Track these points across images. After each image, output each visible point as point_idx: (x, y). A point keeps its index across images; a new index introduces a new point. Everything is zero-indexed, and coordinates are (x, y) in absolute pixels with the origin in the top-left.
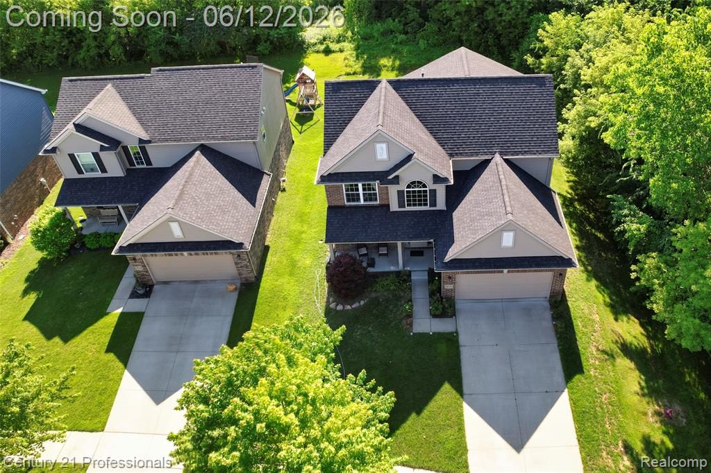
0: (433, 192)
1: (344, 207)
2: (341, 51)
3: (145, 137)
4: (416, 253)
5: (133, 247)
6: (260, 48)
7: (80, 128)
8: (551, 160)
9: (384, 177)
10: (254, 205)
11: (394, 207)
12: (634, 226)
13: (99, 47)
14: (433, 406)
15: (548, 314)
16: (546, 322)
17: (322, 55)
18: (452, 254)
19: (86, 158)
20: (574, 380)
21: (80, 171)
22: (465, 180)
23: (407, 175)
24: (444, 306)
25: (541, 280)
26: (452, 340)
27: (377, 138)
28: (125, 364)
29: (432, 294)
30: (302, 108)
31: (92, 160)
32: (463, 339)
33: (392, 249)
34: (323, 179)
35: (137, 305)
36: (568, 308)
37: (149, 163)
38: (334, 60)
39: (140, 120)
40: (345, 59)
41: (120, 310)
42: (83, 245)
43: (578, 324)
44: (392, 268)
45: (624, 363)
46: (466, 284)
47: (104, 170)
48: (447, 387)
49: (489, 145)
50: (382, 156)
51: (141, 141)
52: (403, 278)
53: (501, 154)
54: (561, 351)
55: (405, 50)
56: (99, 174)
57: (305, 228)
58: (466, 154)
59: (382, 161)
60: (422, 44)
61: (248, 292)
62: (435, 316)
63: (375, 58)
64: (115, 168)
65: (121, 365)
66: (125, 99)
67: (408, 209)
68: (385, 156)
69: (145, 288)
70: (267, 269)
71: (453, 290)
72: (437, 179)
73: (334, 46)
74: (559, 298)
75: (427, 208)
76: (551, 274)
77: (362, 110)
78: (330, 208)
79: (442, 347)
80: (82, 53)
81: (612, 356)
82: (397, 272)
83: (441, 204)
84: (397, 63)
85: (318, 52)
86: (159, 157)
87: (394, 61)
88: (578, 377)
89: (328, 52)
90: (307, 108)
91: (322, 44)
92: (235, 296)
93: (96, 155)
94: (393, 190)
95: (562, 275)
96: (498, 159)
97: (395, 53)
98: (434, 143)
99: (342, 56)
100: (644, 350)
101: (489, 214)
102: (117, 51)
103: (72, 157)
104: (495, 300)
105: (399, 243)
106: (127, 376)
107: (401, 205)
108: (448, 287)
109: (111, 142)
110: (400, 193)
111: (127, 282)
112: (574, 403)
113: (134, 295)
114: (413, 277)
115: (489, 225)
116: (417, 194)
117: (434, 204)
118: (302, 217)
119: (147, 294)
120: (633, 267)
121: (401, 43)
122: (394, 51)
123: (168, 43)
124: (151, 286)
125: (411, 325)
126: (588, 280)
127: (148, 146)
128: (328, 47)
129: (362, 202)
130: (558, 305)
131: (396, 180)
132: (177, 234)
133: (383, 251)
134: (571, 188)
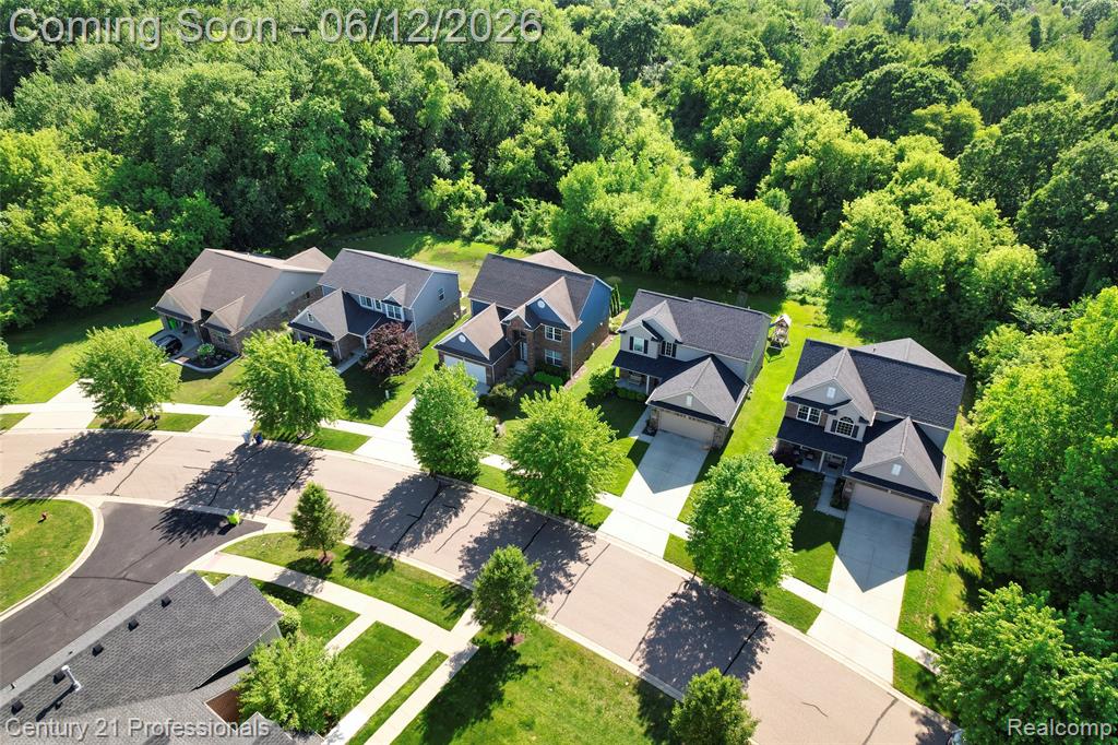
0: (857, 428)
1: (795, 420)
2: (814, 304)
3: (680, 340)
4: (832, 466)
5: (659, 403)
6: (750, 287)
7: (645, 324)
8: (947, 433)
9: (827, 408)
10: (736, 401)
11: (828, 429)
12: (992, 492)
13: (634, 257)
14: (815, 551)
15: (911, 532)
16: (909, 535)
17: (798, 304)
18: (857, 468)
19: (639, 342)
20: (915, 572)
21: (631, 348)
22: (880, 427)
23: (843, 411)
24: (841, 501)
25: (913, 507)
26: (840, 523)
27: (831, 384)
28: (637, 464)
29: (835, 493)
30: (773, 344)
31: (642, 344)
32: (846, 525)
33: (817, 457)
34: (788, 398)
35: (646, 439)
36: (928, 534)
37: (674, 355)
38: (807, 311)
39: (679, 328)
40: (816, 312)
41: (636, 438)
42: (616, 393)
43: (931, 545)
44: (813, 469)
45: (955, 577)
46: (861, 493)
47: (646, 352)
48: (828, 545)
49: (905, 411)
50: (831, 396)
51: (676, 341)
52: (819, 477)
53: (912, 418)
54: (911, 555)
55: (870, 317)
56: (642, 353)
57: (759, 428)
58: (887, 411)
59: (830, 399)
60: (886, 316)
61: (715, 454)
62: (833, 506)
63: (841, 317)
64: (653, 352)
65: (634, 466)
66: (673, 312)
67: (836, 433)
68: (832, 396)
69: (652, 429)
70: (729, 444)
71: (850, 494)
72: (862, 420)
73: (809, 299)
74: (923, 524)
75: (849, 437)
76: (921, 504)
77: (825, 364)
78: (785, 417)
79: (832, 524)
80: (620, 258)
81: (949, 570)
82: (816, 473)
83: (860, 437)
84: (860, 327)
85: (795, 300)
86: (682, 354)
87: (857, 325)
88: (918, 571)
89: (803, 302)
90: (778, 345)
91: (800, 294)
92: (707, 453)
93: (646, 342)
94: (831, 418)
95: (929, 507)
96: (908, 419)
97: (859, 317)
98: (867, 397)
99: (814, 308)
100: (977, 577)
101: (889, 451)
102: (645, 264)
103: (632, 339)
104: (878, 511)
105: (824, 453)
106: (637, 474)
107: (833, 430)
108: (847, 490)
109: (659, 337)
110: (835, 422)
111: (641, 423)
112: (908, 584)
113: (645, 432)
114: (826, 479)
115: (886, 457)
116: (845, 426)
117: (855, 435)
118: (758, 421)
119: (653, 434)
120: (981, 518)
121: (867, 310)
122: (859, 316)
123: (685, 268)
124: (656, 431)
125: (816, 504)
126: (953, 522)
127: (678, 345)
128: (804, 298)
129: (807, 420)
130: (922, 529)
131: (835, 413)
132: (689, 404)
133: (810, 457)
134: (970, 464)
